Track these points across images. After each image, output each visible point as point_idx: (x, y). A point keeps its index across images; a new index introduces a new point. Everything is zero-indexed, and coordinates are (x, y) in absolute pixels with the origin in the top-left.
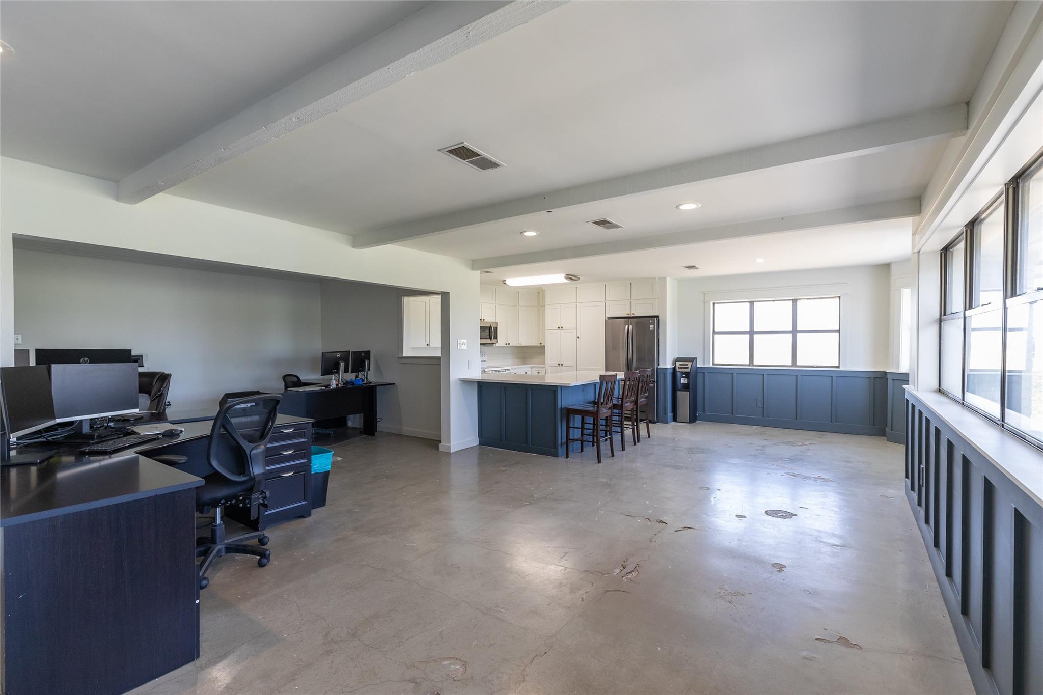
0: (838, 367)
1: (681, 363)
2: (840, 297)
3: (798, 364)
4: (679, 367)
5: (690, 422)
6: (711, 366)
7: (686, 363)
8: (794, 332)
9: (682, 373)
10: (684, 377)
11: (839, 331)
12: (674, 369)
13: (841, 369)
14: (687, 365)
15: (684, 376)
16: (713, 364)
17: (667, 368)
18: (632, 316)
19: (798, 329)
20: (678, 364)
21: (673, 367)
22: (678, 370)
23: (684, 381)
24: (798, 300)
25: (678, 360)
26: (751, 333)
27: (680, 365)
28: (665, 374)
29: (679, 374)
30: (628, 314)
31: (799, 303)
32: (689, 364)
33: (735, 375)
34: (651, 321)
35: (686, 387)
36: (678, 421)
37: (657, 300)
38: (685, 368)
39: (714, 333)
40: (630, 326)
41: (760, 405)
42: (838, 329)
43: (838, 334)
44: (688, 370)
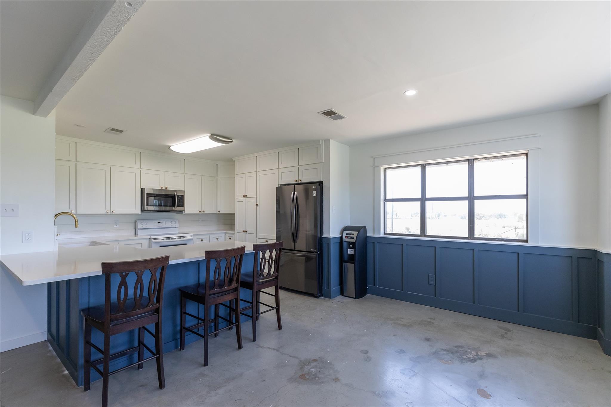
0: (527, 241)
1: (348, 232)
2: (527, 154)
3: (476, 235)
4: (345, 237)
5: (356, 298)
6: (381, 235)
7: (353, 232)
8: (471, 198)
9: (349, 243)
10: (351, 248)
11: (526, 196)
12: (341, 238)
13: (530, 244)
14: (353, 234)
15: (350, 246)
16: (385, 234)
17: (330, 238)
18: (300, 182)
19: (476, 194)
20: (345, 233)
21: (340, 236)
22: (344, 239)
23: (350, 251)
24: (475, 161)
25: (346, 229)
26: (423, 200)
27: (347, 234)
28: (328, 245)
29: (345, 244)
30: (296, 181)
31: (476, 164)
32: (356, 233)
33: (405, 247)
34: (313, 187)
35: (352, 258)
36: (344, 295)
37: (321, 164)
38: (351, 238)
39: (385, 200)
40: (296, 193)
41: (432, 282)
42: (525, 193)
43: (525, 200)
44: (353, 240)
